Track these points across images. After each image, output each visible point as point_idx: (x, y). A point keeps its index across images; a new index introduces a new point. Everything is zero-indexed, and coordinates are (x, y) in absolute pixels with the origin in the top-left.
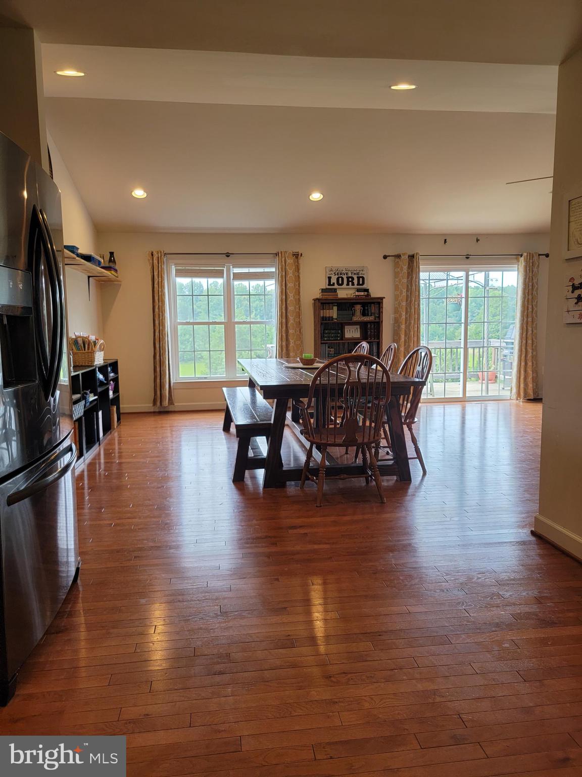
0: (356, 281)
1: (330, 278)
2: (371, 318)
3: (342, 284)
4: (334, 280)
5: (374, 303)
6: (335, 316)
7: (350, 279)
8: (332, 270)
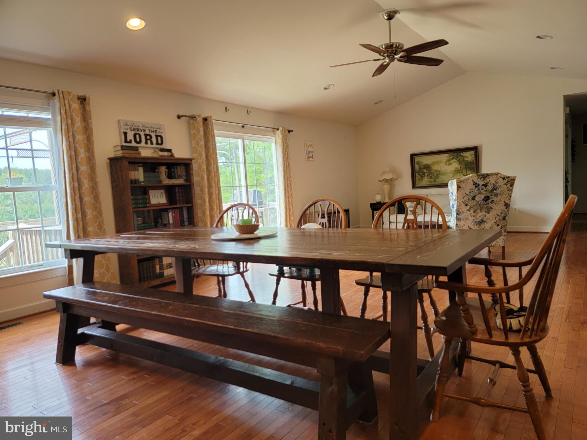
0: (154, 140)
1: (125, 134)
2: (180, 181)
3: (140, 142)
4: (130, 137)
5: (179, 164)
6: (142, 179)
7: (148, 137)
8: (126, 125)
